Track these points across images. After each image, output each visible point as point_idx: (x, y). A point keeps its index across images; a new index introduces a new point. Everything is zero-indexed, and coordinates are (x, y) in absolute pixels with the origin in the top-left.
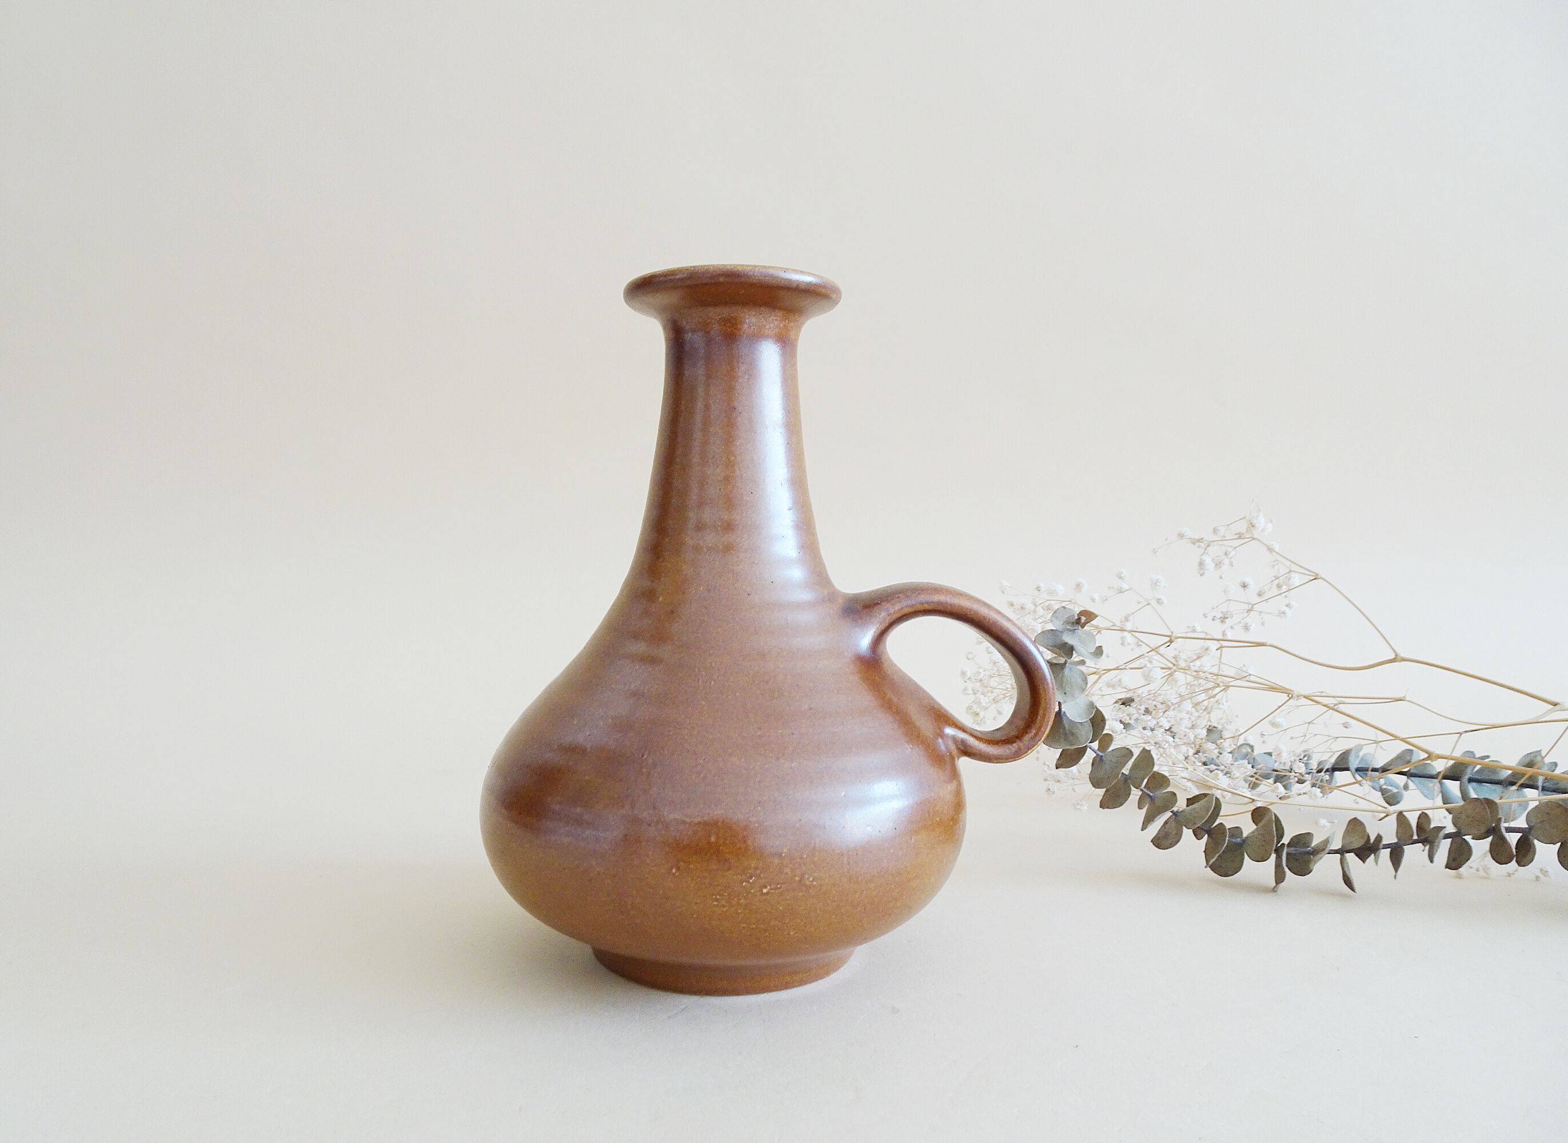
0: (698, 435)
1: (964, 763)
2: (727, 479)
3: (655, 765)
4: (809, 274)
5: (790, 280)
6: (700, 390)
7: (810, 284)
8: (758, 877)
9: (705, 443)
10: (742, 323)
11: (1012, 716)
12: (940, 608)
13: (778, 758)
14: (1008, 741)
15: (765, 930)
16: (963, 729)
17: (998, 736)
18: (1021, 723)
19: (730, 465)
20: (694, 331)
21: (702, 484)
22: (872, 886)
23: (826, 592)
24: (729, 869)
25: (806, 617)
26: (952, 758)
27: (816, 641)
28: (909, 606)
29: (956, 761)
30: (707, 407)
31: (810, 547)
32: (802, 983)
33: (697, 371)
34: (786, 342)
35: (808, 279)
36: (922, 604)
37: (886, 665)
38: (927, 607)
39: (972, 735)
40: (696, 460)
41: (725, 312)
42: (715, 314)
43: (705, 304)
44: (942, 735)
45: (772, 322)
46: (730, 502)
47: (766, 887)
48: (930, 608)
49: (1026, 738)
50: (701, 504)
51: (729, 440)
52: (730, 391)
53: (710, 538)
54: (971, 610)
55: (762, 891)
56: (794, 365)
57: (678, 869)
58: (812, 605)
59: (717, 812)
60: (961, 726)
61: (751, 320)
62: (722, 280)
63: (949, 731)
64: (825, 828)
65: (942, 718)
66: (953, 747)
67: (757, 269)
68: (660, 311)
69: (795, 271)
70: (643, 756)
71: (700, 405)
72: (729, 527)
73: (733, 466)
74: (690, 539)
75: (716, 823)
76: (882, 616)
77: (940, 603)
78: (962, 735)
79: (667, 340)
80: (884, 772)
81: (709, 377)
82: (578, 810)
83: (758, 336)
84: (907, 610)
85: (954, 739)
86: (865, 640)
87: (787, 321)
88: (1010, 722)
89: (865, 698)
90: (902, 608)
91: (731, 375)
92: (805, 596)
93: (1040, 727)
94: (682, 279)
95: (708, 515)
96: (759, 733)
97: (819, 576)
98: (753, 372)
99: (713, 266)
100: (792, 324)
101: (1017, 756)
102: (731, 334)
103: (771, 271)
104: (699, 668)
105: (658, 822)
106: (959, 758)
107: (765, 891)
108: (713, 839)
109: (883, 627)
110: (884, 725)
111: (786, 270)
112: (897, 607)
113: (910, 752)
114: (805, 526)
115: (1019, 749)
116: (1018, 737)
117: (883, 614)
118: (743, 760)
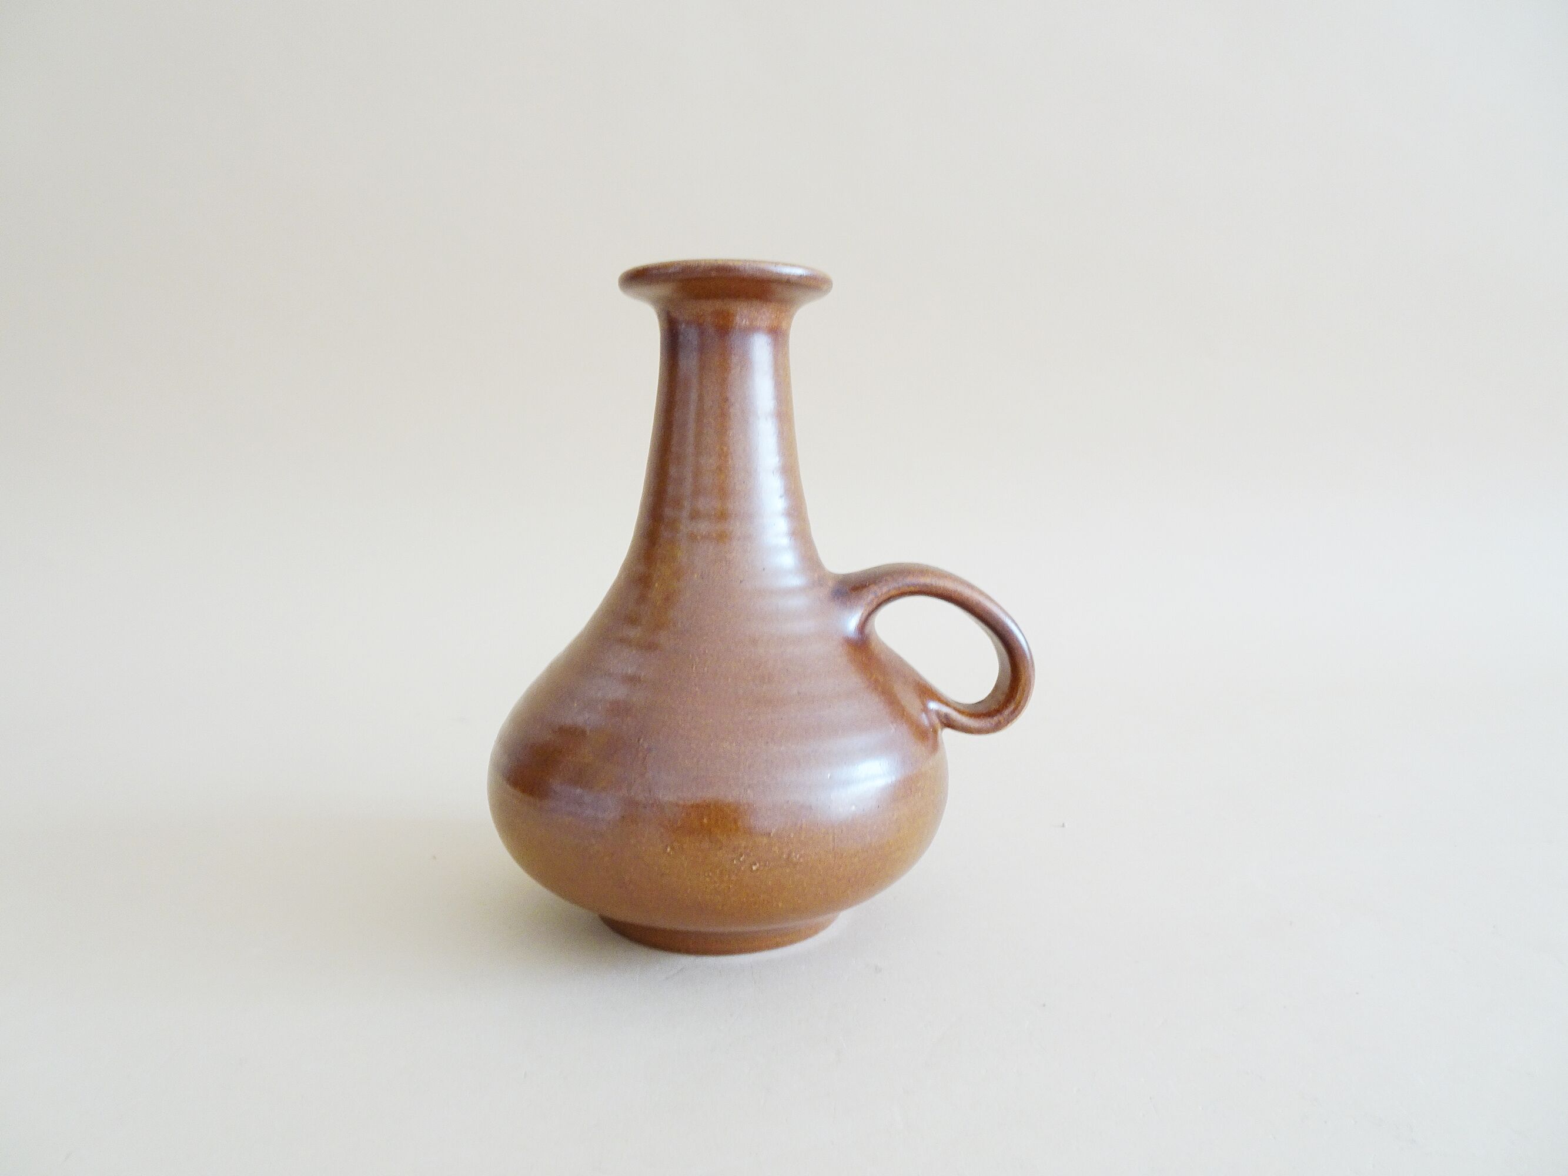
0: (692, 425)
1: (947, 735)
2: (720, 469)
3: (649, 750)
4: (799, 267)
5: (780, 275)
6: (694, 381)
7: (801, 277)
8: (748, 855)
9: (699, 434)
10: (734, 315)
11: (993, 690)
12: (924, 589)
13: (767, 743)
14: (989, 714)
15: (755, 903)
16: (947, 703)
17: (982, 709)
18: (1001, 698)
19: (724, 455)
20: (688, 323)
21: (697, 473)
22: (856, 860)
23: (816, 576)
24: (720, 848)
25: (797, 603)
26: (935, 732)
27: (806, 626)
28: (895, 589)
29: (939, 732)
30: (701, 398)
31: (801, 534)
32: (792, 942)
33: (689, 363)
34: (777, 334)
35: (798, 272)
36: (908, 586)
37: (873, 644)
38: (912, 589)
39: (955, 709)
40: (690, 449)
41: (718, 304)
42: (708, 307)
43: (698, 297)
44: (926, 710)
45: (764, 315)
46: (723, 492)
47: (755, 864)
48: (916, 590)
49: (1006, 712)
50: (697, 492)
51: (722, 430)
52: (723, 383)
53: (703, 527)
54: (955, 592)
55: (752, 869)
56: (786, 355)
57: (672, 848)
58: (802, 590)
59: (709, 794)
60: (945, 701)
61: (743, 314)
62: (713, 274)
63: (933, 705)
64: (811, 809)
65: (926, 692)
66: (936, 721)
67: (748, 263)
68: (655, 302)
69: (786, 265)
70: (639, 741)
71: (694, 396)
72: (723, 516)
73: (726, 456)
74: (685, 527)
75: (708, 806)
76: (870, 597)
77: (926, 585)
78: (945, 709)
79: (662, 330)
80: (869, 753)
81: (702, 368)
82: (579, 791)
83: (752, 329)
84: (893, 593)
85: (938, 714)
86: (851, 622)
87: (778, 313)
88: (992, 695)
89: (853, 680)
90: (889, 591)
91: (724, 367)
92: (795, 581)
93: (1020, 702)
94: (674, 273)
95: (703, 504)
96: (750, 718)
97: (809, 559)
98: (746, 362)
99: (705, 260)
100: (783, 314)
101: (997, 727)
102: (724, 328)
103: (762, 266)
104: (693, 655)
105: (652, 805)
106: (942, 729)
107: (754, 868)
108: (705, 821)
109: (870, 608)
110: (872, 705)
111: (777, 264)
112: (885, 589)
113: (895, 731)
114: (797, 512)
115: (1000, 722)
116: (998, 711)
117: (871, 597)
118: (734, 744)
